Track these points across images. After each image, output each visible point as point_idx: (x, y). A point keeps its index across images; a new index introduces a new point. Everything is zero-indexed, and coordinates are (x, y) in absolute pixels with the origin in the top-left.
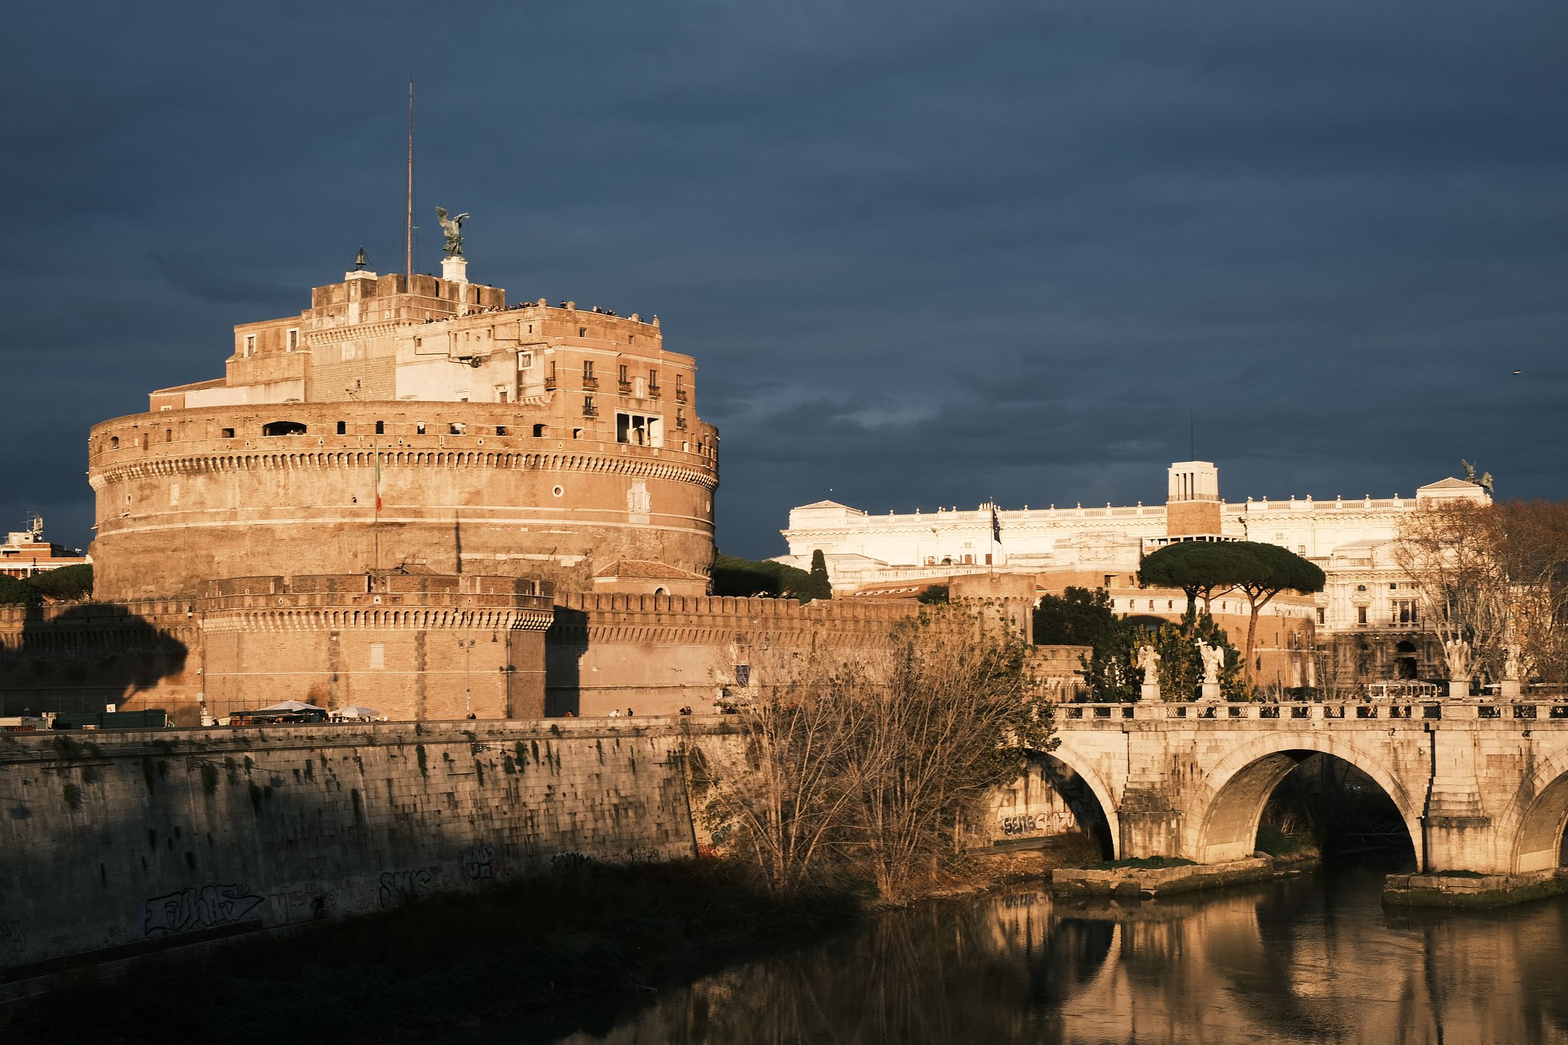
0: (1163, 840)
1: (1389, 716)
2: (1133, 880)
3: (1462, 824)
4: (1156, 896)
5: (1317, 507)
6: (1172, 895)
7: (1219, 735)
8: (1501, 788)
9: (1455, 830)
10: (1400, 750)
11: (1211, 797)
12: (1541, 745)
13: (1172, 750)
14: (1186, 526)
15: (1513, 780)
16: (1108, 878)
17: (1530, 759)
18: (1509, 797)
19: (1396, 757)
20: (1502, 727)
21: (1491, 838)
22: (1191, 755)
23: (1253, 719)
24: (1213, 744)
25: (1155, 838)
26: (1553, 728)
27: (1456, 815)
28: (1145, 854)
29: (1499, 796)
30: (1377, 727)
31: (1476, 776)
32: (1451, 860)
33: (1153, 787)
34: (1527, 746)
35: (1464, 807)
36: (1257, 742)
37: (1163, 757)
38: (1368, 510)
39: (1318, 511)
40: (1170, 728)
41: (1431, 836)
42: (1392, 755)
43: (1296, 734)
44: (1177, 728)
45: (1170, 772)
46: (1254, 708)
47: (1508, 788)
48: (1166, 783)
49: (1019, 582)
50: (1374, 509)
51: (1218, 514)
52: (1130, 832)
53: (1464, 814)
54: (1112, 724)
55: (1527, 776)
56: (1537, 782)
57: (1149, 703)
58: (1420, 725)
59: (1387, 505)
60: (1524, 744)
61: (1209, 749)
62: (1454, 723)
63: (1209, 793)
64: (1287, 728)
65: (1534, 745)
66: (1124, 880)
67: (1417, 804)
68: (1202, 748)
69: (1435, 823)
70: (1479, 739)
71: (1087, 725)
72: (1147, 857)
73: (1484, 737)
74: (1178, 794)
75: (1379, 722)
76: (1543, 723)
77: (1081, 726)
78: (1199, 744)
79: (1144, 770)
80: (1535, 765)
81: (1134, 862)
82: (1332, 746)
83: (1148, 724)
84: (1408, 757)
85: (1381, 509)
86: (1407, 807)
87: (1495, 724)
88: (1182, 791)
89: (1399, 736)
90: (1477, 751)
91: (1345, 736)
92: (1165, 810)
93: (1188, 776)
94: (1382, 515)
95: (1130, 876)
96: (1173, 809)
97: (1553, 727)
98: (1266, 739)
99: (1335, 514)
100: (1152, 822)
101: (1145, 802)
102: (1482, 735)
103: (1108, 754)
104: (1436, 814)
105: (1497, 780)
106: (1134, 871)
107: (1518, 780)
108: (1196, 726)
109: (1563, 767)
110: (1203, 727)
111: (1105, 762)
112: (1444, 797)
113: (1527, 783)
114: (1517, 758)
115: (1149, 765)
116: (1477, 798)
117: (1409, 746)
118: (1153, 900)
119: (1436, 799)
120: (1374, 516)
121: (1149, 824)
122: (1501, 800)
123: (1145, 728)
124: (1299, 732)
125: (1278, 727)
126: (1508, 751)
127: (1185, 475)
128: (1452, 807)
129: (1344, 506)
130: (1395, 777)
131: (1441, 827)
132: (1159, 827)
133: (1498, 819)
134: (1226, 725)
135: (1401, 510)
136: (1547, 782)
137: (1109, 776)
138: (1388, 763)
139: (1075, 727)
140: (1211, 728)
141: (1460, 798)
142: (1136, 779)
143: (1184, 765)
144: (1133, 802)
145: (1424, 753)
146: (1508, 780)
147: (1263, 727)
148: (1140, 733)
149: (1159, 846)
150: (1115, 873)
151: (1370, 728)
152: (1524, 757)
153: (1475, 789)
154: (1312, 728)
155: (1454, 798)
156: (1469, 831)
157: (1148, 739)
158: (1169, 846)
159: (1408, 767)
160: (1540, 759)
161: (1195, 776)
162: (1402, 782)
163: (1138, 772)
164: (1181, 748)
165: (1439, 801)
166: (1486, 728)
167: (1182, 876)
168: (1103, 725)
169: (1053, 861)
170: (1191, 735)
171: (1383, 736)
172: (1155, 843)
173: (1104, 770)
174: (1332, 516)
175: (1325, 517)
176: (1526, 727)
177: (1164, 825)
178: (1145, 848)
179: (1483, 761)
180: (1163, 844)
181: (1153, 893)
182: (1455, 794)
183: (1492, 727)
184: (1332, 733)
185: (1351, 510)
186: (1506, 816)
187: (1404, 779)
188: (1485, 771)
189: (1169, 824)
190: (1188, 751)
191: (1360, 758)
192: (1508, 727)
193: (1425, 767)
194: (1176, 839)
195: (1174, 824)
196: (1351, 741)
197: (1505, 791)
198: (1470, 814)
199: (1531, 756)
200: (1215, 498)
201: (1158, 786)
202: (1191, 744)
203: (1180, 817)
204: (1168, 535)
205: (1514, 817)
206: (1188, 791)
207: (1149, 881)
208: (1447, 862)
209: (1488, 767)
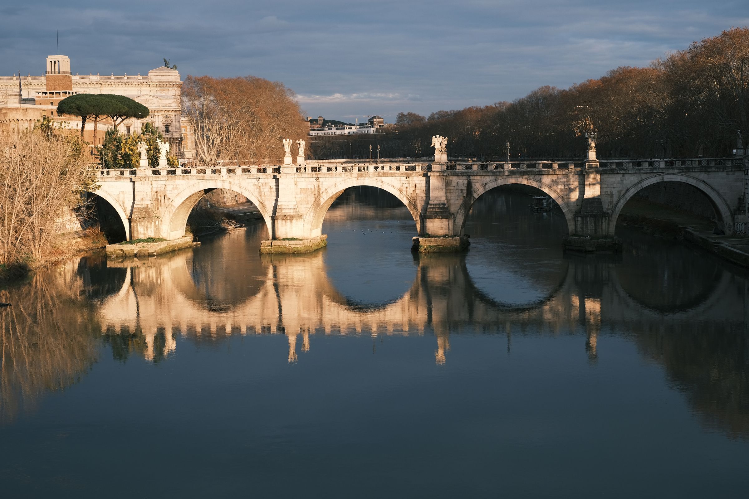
0: (153, 230)
1: (256, 172)
2: (145, 249)
3: (292, 218)
4: (156, 255)
5: (102, 79)
6: (162, 254)
7: (177, 182)
8: (306, 202)
9: (289, 221)
10: (262, 187)
11: (174, 210)
12: (323, 184)
13: (155, 190)
14: (56, 86)
15: (311, 198)
16: (133, 248)
17: (319, 190)
18: (310, 206)
19: (260, 190)
20: (307, 176)
21: (302, 224)
22: (164, 191)
23: (194, 175)
24: (175, 186)
25: (149, 230)
26: (329, 176)
27: (288, 214)
28: (144, 237)
29: (305, 206)
30: (252, 177)
31: (295, 197)
32: (287, 233)
33: (147, 206)
34: (318, 184)
35: (292, 211)
36: (196, 185)
37: (151, 193)
38: (126, 81)
39: (102, 80)
40: (154, 180)
41: (278, 223)
42: (258, 189)
43: (214, 181)
44: (157, 179)
45: (154, 200)
46: (194, 170)
47: (309, 202)
48: (152, 204)
49: (36, 112)
50: (129, 80)
51: (71, 81)
52: (137, 227)
53: (292, 214)
54: (125, 178)
55: (317, 197)
56: (321, 199)
57: (144, 168)
58: (271, 176)
59: (135, 78)
60: (316, 183)
61: (173, 189)
62: (288, 175)
63: (173, 208)
64: (210, 179)
65: (320, 184)
66: (141, 249)
67: (269, 210)
68: (169, 188)
69: (280, 218)
70: (297, 182)
71: (112, 179)
72: (146, 238)
73: (299, 181)
74: (158, 209)
75: (253, 175)
76: (325, 174)
77: (109, 179)
78: (167, 186)
79: (142, 199)
80: (321, 192)
81: (140, 241)
82: (231, 186)
83: (145, 178)
84: (266, 190)
85: (132, 80)
86: (265, 211)
87: (304, 175)
88: (160, 208)
89: (261, 181)
90: (296, 187)
91: (237, 182)
92: (153, 217)
93: (163, 201)
94: (133, 83)
95: (144, 247)
96: (156, 216)
97: (327, 176)
98: (200, 184)
99: (110, 82)
100: (148, 222)
101: (144, 213)
102: (298, 180)
103: (123, 192)
104: (279, 214)
105: (304, 199)
106: (145, 244)
107: (313, 199)
108: (167, 178)
109: (332, 193)
110: (170, 178)
111: (121, 196)
112: (283, 207)
113: (317, 200)
114: (313, 189)
115: (145, 196)
116: (296, 207)
117: (266, 185)
118: (155, 257)
119: (280, 208)
120: (129, 83)
121: (146, 223)
122: (306, 207)
123: (143, 180)
124: (216, 180)
125: (206, 178)
126: (309, 186)
127: (55, 62)
128: (287, 211)
129: (115, 78)
130: (260, 199)
131: (282, 219)
132: (151, 224)
133: (305, 216)
134: (181, 178)
135: (141, 81)
136: (326, 199)
137: (123, 202)
138: (256, 193)
139: (106, 180)
140: (174, 179)
141: (290, 207)
142: (138, 203)
143: (161, 196)
144: (138, 213)
145: (273, 188)
146: (309, 199)
147: (199, 178)
148: (140, 182)
149: (151, 234)
150: (137, 245)
151: (249, 178)
152: (316, 189)
153: (295, 203)
154: (222, 178)
155: (288, 207)
156: (294, 221)
157: (144, 184)
158: (155, 232)
159: (265, 194)
160: (323, 189)
161: (166, 201)
162: (263, 201)
163: (140, 200)
164: (159, 189)
165: (281, 208)
166: (300, 177)
167: (164, 246)
168: (120, 178)
169: (88, 243)
170: (164, 182)
171: (254, 181)
172: (149, 232)
173: (121, 199)
174: (109, 83)
175: (106, 84)
176: (317, 176)
177: (153, 223)
178: (144, 234)
179: (299, 191)
180: (153, 232)
181: (155, 254)
182: (288, 205)
183: (302, 176)
184: (230, 180)
185: (118, 81)
186: (308, 214)
187: (264, 200)
188: (299, 195)
189: (155, 223)
190: (163, 189)
191: (244, 191)
192: (309, 176)
193: (273, 194)
194: (158, 230)
195: (157, 223)
196: (240, 184)
197: (308, 203)
198: (294, 214)
199: (319, 188)
200: (69, 73)
201: (149, 206)
202: (164, 186)
203: (159, 220)
204: (47, 90)
205: (312, 214)
206: (163, 208)
207: (153, 248)
208: (285, 234)
209: (301, 193)
